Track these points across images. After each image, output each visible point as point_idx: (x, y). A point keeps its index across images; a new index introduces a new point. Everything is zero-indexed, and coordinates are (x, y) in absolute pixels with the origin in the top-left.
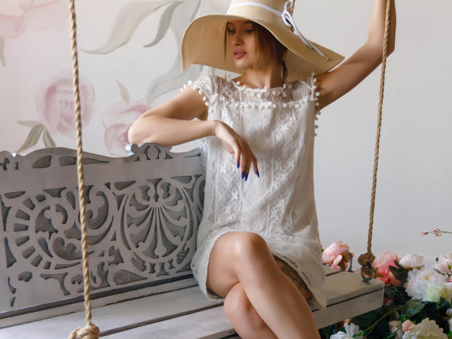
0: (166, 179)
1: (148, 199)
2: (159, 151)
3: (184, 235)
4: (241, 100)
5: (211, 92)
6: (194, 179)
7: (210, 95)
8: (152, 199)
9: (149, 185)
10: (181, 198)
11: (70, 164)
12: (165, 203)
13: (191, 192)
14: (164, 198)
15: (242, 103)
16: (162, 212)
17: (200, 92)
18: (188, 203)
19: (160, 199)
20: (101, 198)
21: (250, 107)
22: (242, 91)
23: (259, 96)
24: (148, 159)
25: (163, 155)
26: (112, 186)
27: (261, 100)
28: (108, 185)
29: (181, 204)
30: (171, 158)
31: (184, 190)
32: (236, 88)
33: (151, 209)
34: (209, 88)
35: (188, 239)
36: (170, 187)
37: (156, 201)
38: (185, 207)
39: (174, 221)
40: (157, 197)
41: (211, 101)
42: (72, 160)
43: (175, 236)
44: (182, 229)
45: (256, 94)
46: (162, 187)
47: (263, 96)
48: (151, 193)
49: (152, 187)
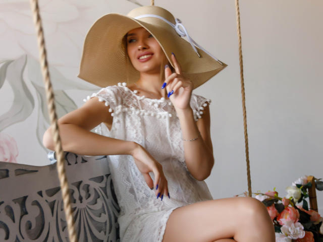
0: (86, 181)
1: (75, 202)
2: (77, 157)
3: (106, 229)
4: (140, 108)
5: (115, 104)
6: (105, 178)
7: (114, 106)
8: (78, 201)
9: (74, 189)
10: (99, 197)
11: (4, 177)
12: (88, 203)
13: (104, 189)
14: (87, 199)
15: (142, 111)
16: (87, 212)
17: (106, 104)
18: (105, 200)
19: (84, 200)
20: (36, 207)
21: (150, 115)
22: (140, 100)
23: (156, 105)
24: (69, 164)
25: (80, 160)
26: (44, 194)
27: (158, 109)
28: (40, 193)
29: (100, 202)
30: (86, 161)
31: (100, 189)
32: (134, 97)
33: (78, 210)
34: (113, 100)
35: (109, 233)
36: (90, 188)
37: (81, 202)
38: (103, 204)
39: (97, 219)
40: (81, 199)
41: (117, 112)
42: (4, 173)
43: (100, 232)
44: (104, 225)
45: (153, 104)
46: (83, 189)
47: (159, 106)
48: (76, 196)
49: (76, 189)
